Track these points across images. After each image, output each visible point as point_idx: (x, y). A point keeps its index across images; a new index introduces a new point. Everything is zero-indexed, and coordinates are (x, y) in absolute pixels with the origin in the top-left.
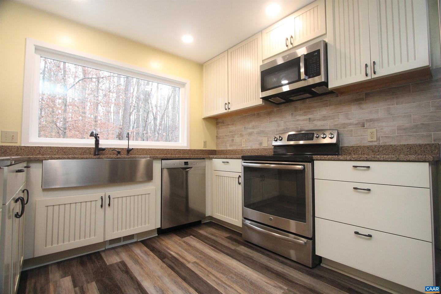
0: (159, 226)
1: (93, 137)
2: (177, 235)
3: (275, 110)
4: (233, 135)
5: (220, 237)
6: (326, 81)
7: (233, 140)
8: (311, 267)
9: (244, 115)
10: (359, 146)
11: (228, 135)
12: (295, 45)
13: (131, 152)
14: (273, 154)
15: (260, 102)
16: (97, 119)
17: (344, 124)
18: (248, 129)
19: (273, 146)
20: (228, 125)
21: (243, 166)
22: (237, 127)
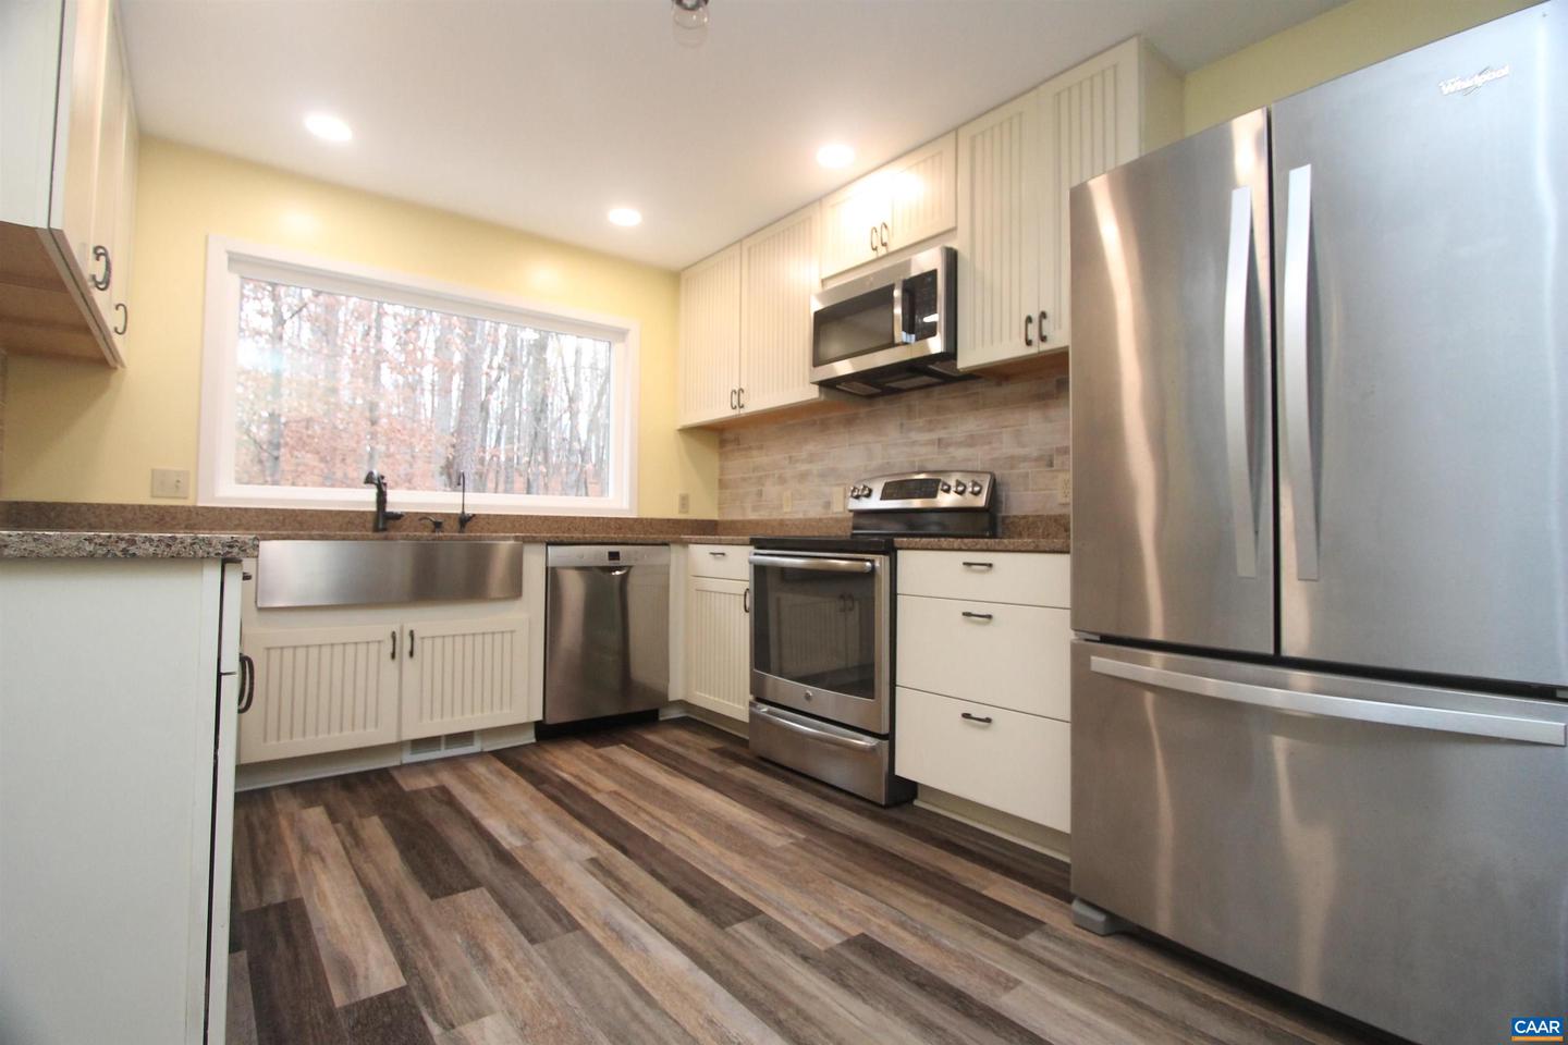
0: (538, 717)
1: (373, 486)
2: (585, 741)
3: (863, 411)
4: (760, 478)
5: (696, 747)
6: (953, 351)
7: (760, 494)
8: (883, 803)
9: (790, 422)
10: (1038, 516)
11: (750, 478)
12: (893, 247)
13: (469, 524)
14: (849, 534)
15: (813, 393)
16: (377, 413)
17: (1012, 458)
18: (797, 461)
19: (851, 511)
20: (750, 448)
21: (750, 563)
22: (769, 457)
